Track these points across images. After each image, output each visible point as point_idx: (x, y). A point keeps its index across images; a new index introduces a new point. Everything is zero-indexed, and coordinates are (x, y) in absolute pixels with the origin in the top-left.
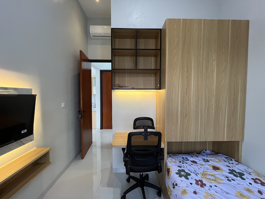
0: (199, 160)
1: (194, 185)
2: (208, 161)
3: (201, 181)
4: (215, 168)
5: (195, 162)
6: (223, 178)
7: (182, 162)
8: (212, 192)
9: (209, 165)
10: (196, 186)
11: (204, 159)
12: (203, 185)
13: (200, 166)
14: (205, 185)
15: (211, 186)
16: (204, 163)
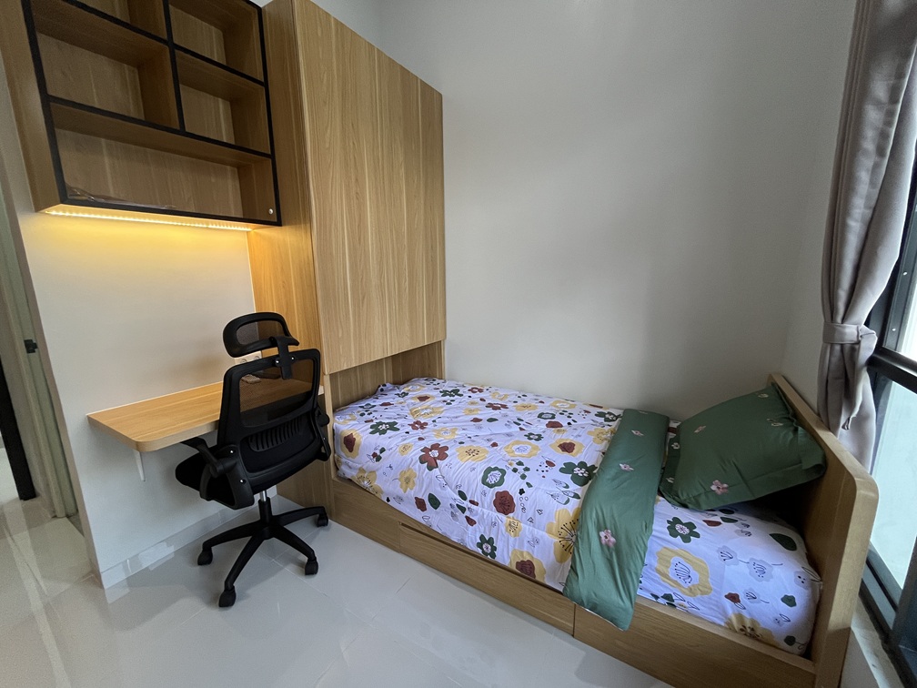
0: (391, 397)
1: (413, 432)
2: (406, 394)
3: (417, 423)
4: (423, 399)
5: (389, 404)
6: (441, 405)
7: (366, 413)
8: (440, 426)
9: (412, 398)
10: (415, 431)
11: (398, 394)
12: (423, 426)
13: (400, 406)
14: (426, 424)
15: (434, 421)
16: (401, 400)
